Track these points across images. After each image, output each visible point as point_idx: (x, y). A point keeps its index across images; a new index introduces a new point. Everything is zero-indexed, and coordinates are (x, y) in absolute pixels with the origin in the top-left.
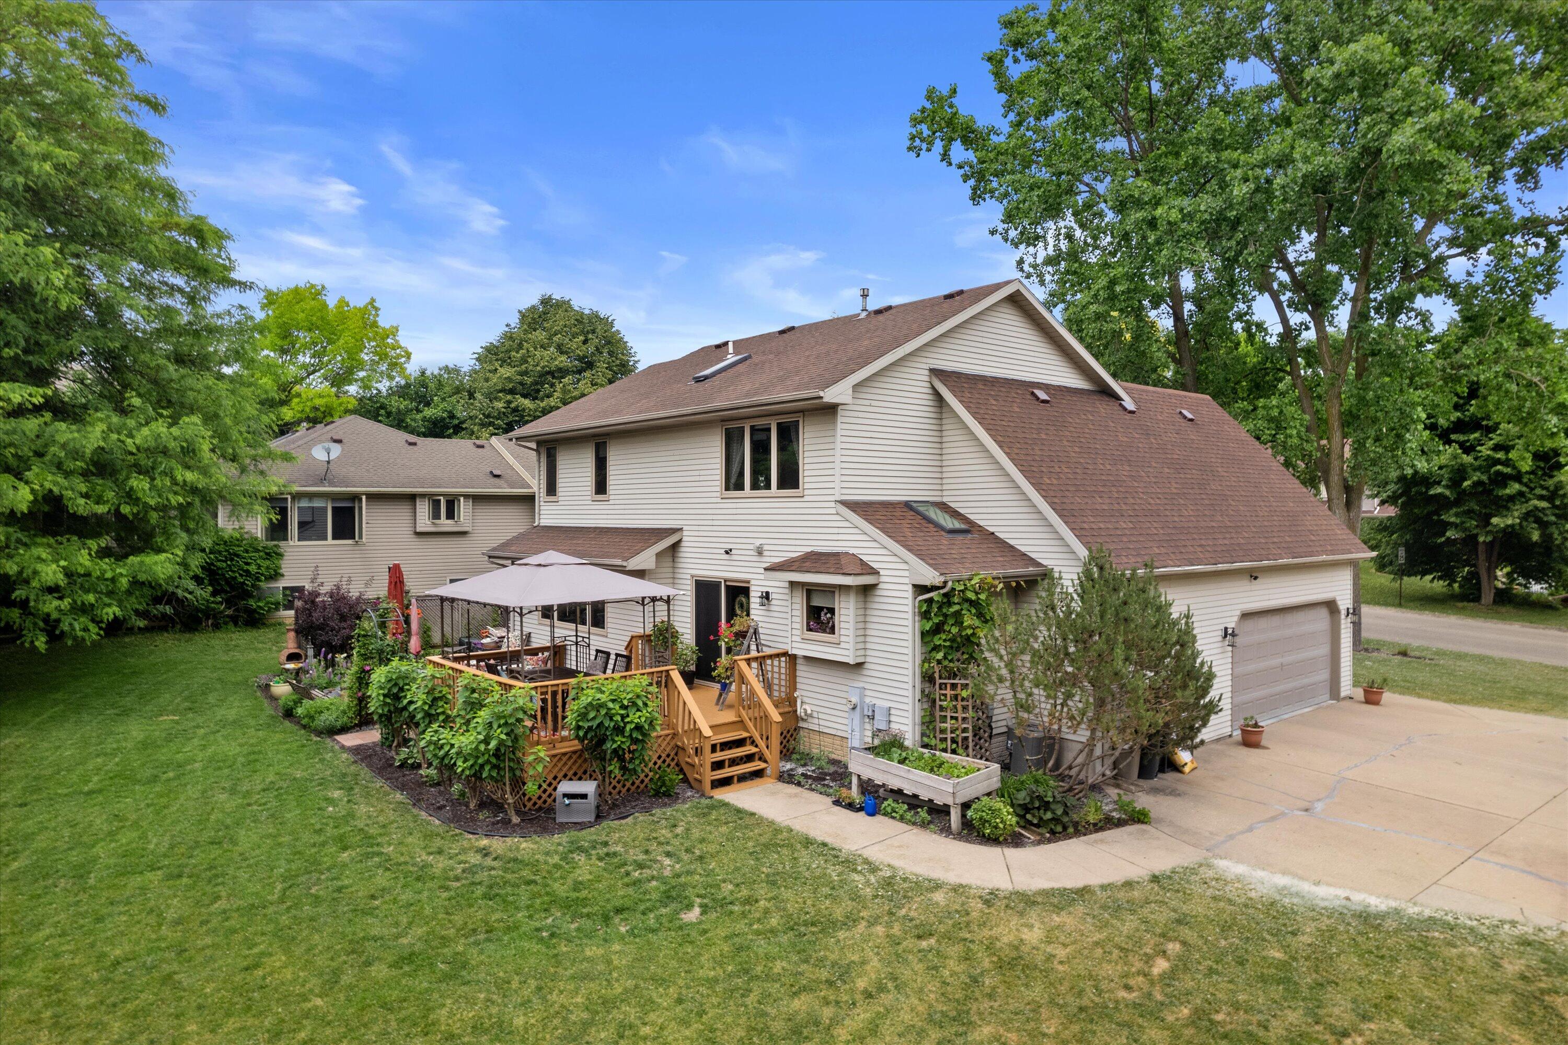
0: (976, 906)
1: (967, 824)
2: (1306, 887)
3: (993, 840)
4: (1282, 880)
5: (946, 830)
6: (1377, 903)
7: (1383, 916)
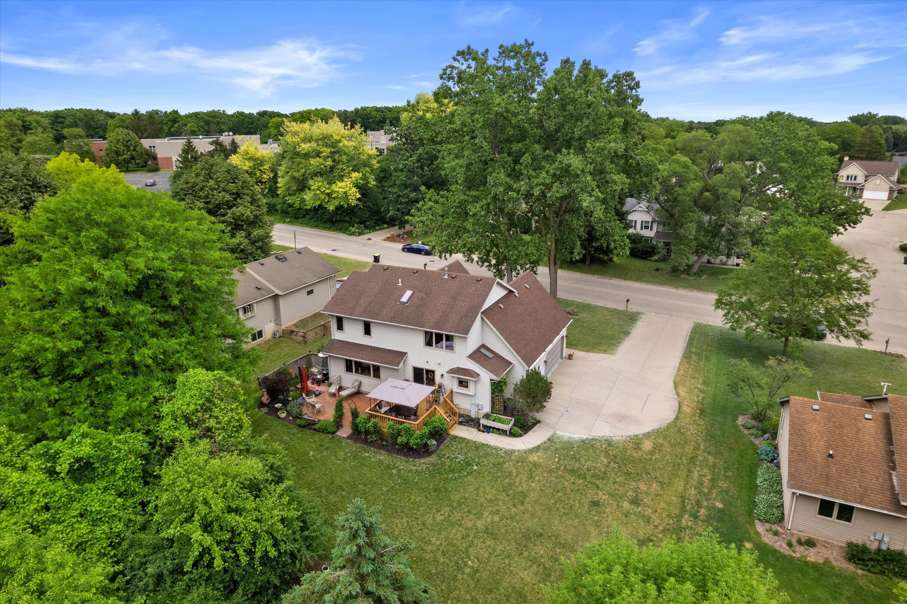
0: (524, 454)
1: (510, 433)
2: (573, 436)
3: (517, 436)
4: (569, 435)
5: (506, 435)
6: (585, 437)
7: (586, 440)
